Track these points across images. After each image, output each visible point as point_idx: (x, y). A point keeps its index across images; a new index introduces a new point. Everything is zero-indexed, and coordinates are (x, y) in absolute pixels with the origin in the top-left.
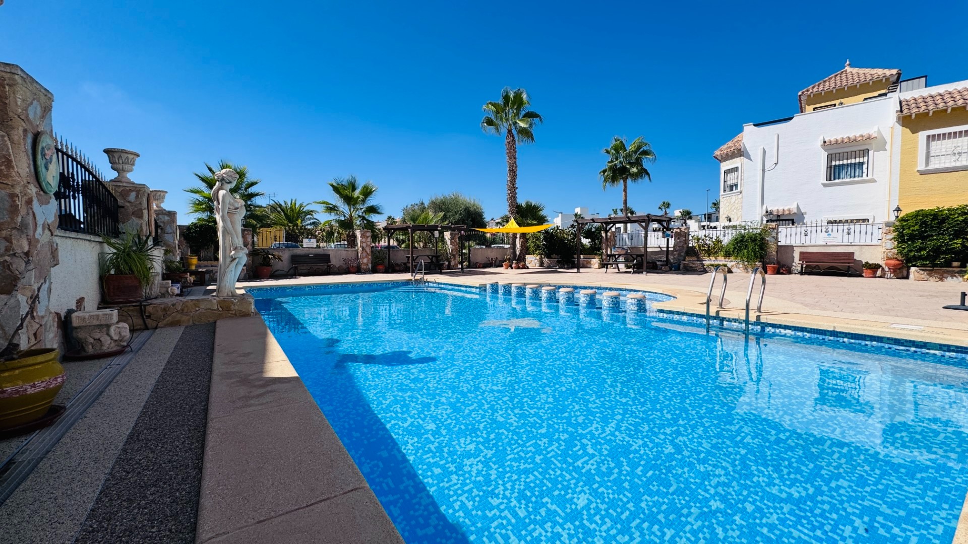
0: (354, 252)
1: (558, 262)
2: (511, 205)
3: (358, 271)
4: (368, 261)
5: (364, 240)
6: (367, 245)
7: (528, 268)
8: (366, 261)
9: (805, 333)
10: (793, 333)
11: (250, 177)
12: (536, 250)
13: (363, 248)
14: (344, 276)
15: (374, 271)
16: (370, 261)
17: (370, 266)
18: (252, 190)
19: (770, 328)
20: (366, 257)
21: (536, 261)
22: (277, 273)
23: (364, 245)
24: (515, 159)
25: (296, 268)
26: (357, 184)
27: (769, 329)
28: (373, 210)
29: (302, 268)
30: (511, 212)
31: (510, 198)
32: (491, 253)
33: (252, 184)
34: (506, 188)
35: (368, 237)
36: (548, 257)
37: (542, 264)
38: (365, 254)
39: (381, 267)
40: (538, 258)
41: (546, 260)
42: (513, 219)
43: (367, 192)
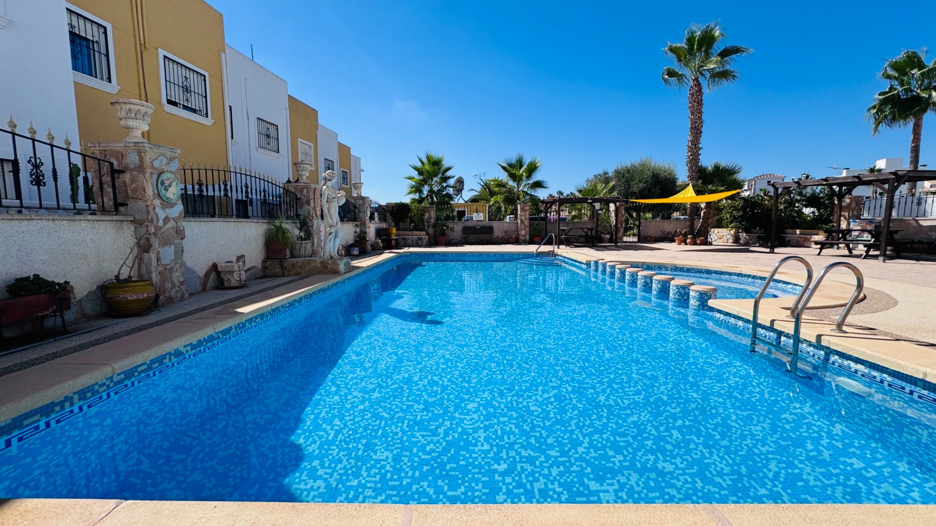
0: (515, 225)
1: (759, 238)
2: (691, 169)
3: (517, 242)
4: (526, 232)
5: (523, 214)
6: (525, 218)
7: (711, 244)
8: (524, 233)
9: (885, 375)
10: (867, 371)
11: (446, 164)
12: (731, 222)
13: (521, 220)
14: (502, 246)
15: (531, 242)
16: (528, 233)
17: (528, 237)
18: (449, 173)
19: (837, 357)
20: (524, 229)
21: (729, 236)
22: (452, 242)
23: (523, 218)
24: (701, 113)
25: (467, 237)
26: (524, 160)
27: (834, 358)
28: (538, 185)
29: (473, 237)
30: (691, 178)
31: (690, 162)
32: (668, 226)
33: (449, 169)
34: (686, 149)
35: (526, 211)
36: (747, 231)
37: (736, 240)
38: (523, 226)
39: (537, 239)
40: (732, 232)
41: (743, 236)
42: (691, 186)
43: (532, 169)
